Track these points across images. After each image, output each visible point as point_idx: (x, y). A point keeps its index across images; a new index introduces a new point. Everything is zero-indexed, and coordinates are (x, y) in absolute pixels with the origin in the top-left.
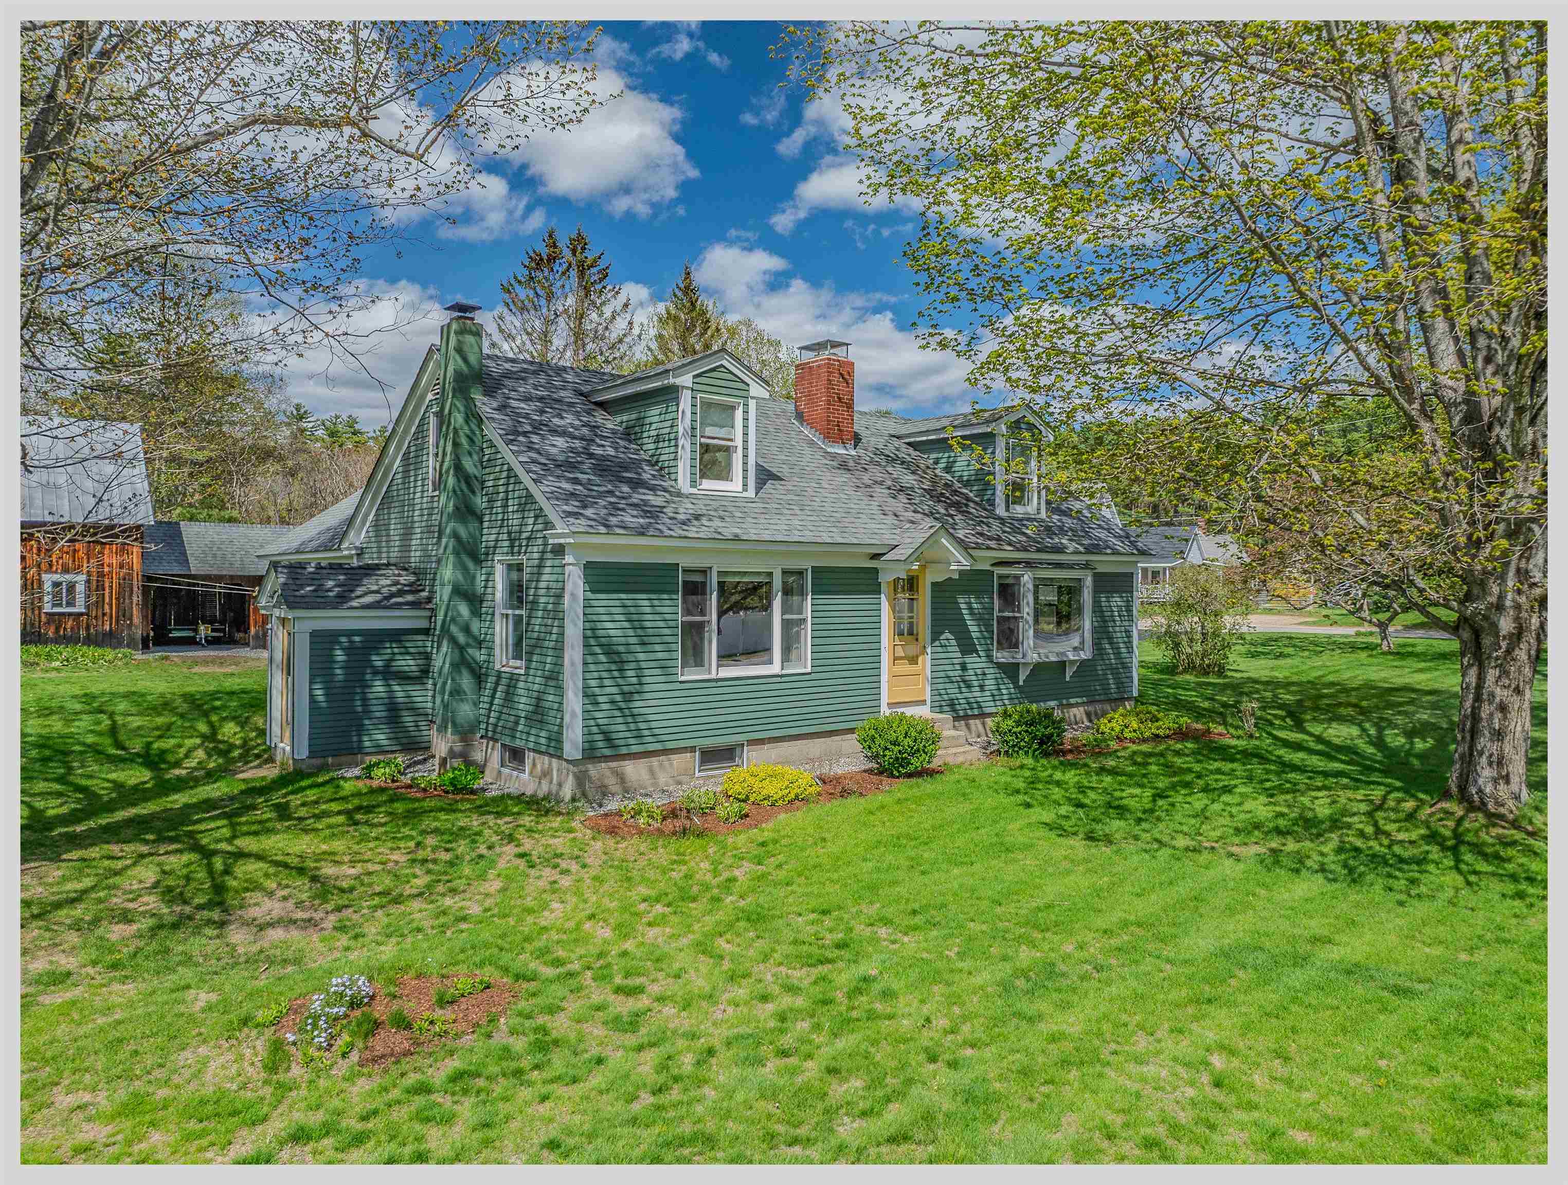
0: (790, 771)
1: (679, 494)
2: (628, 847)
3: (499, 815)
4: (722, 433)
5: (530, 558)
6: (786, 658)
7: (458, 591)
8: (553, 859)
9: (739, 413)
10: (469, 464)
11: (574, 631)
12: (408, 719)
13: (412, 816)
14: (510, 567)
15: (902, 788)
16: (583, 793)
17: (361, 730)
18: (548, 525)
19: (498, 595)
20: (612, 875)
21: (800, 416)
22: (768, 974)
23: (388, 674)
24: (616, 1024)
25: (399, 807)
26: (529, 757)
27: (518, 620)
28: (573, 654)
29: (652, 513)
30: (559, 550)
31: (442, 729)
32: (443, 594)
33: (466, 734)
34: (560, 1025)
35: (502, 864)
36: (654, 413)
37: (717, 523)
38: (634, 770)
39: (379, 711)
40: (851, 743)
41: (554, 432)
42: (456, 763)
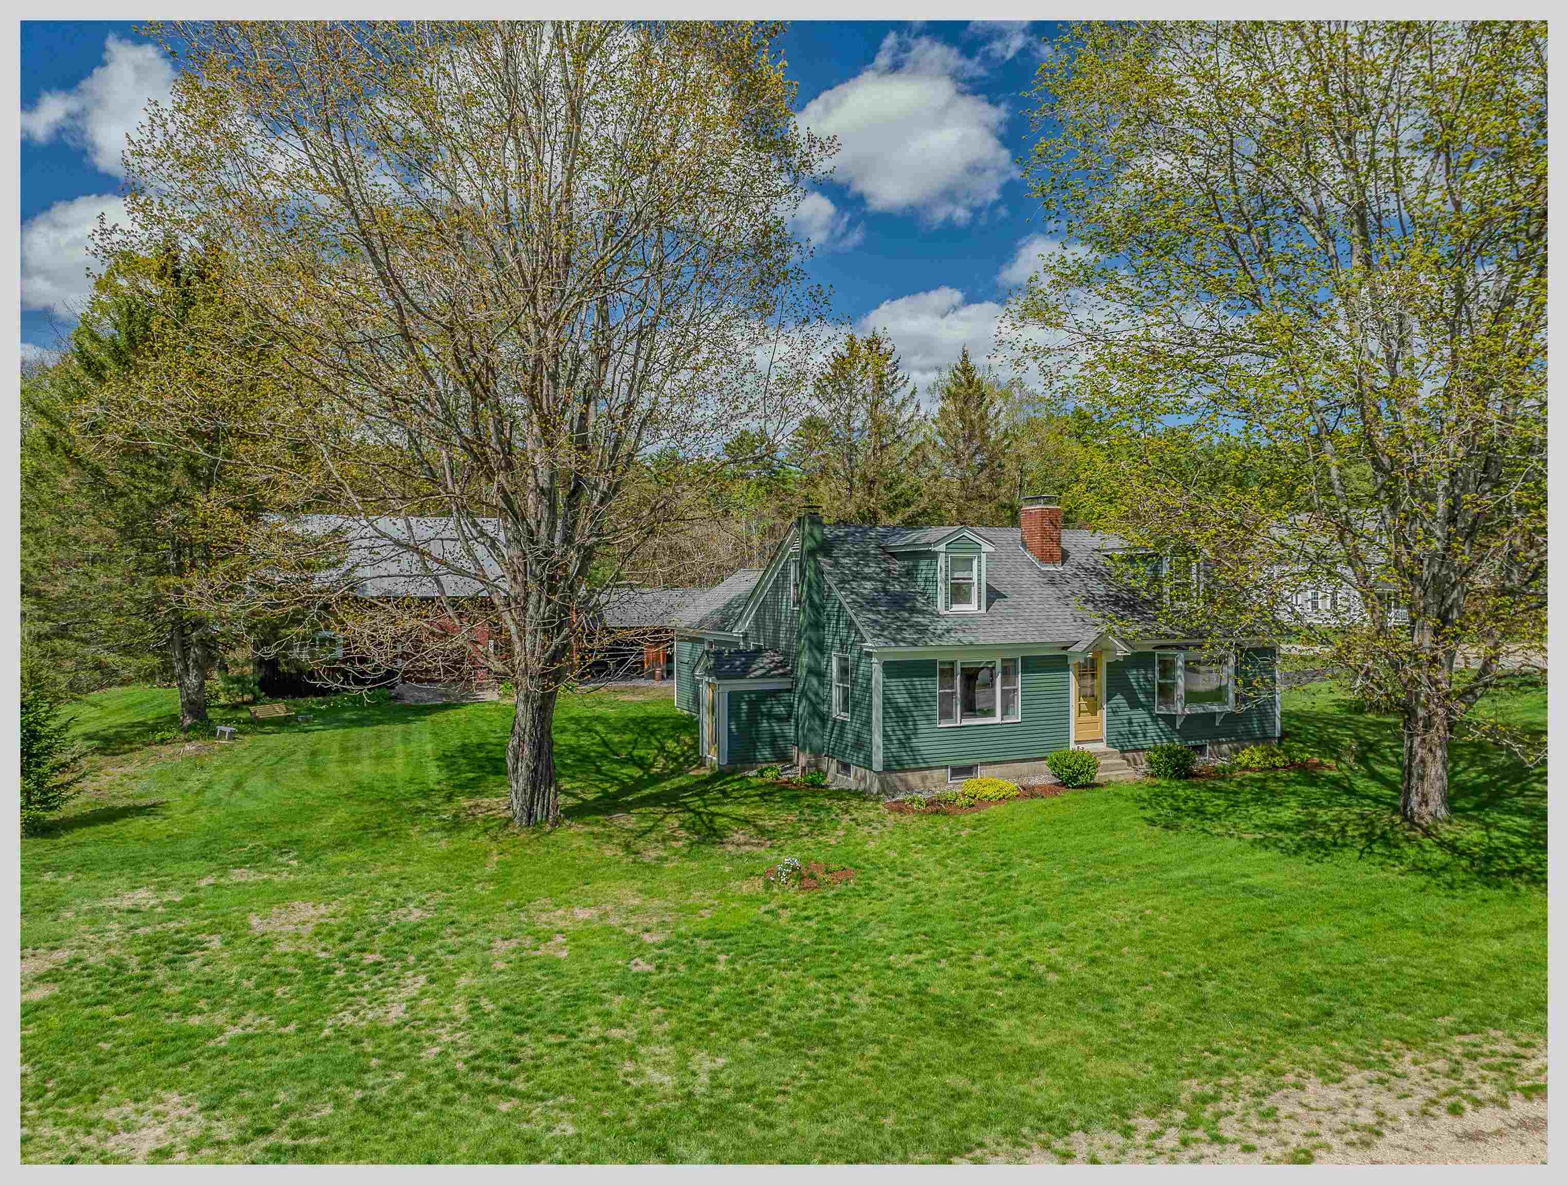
0: (1003, 783)
1: (939, 616)
2: (906, 819)
3: (840, 800)
4: (965, 575)
5: (852, 656)
6: (1005, 713)
7: (811, 671)
8: (869, 822)
9: (975, 563)
10: (816, 598)
11: (877, 701)
12: (781, 743)
13: (795, 798)
14: (840, 658)
15: (1069, 795)
16: (883, 790)
17: (755, 748)
18: (863, 640)
19: (834, 675)
20: (899, 832)
21: (1024, 544)
22: (967, 873)
23: (770, 716)
24: (898, 885)
25: (787, 794)
26: (853, 769)
27: (845, 689)
28: (877, 714)
29: (922, 630)
30: (869, 655)
31: (802, 749)
32: (802, 672)
33: (817, 753)
34: (875, 883)
35: (844, 823)
36: (923, 564)
37: (960, 634)
38: (913, 778)
39: (766, 738)
40: (1043, 765)
41: (865, 578)
42: (813, 770)
